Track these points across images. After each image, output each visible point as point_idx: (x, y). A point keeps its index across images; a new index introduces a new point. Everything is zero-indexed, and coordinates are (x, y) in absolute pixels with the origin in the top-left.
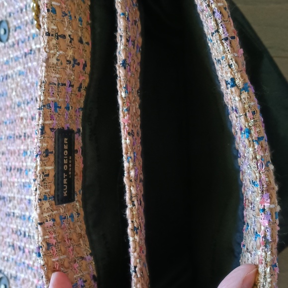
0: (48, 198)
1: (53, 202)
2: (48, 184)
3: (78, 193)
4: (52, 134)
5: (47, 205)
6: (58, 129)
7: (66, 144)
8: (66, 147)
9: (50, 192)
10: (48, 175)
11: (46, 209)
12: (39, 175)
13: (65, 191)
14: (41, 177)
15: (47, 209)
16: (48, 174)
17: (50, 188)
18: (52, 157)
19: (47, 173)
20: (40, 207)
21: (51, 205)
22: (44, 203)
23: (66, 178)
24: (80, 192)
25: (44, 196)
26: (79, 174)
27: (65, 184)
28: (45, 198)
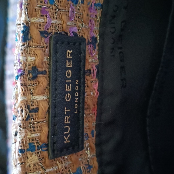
0: (36, 148)
1: (45, 153)
2: (36, 125)
3: (90, 135)
4: (44, 41)
5: (33, 158)
6: (56, 33)
7: (69, 60)
8: (69, 65)
9: (39, 137)
10: (36, 110)
11: (32, 166)
12: (19, 109)
13: (67, 135)
14: (24, 114)
15: (35, 165)
16: (38, 109)
17: (41, 131)
18: (43, 80)
19: (35, 107)
20: (22, 163)
21: (41, 159)
22: (28, 156)
23: (68, 113)
24: (92, 132)
25: (30, 144)
26: (92, 106)
27: (67, 124)
28: (32, 148)
